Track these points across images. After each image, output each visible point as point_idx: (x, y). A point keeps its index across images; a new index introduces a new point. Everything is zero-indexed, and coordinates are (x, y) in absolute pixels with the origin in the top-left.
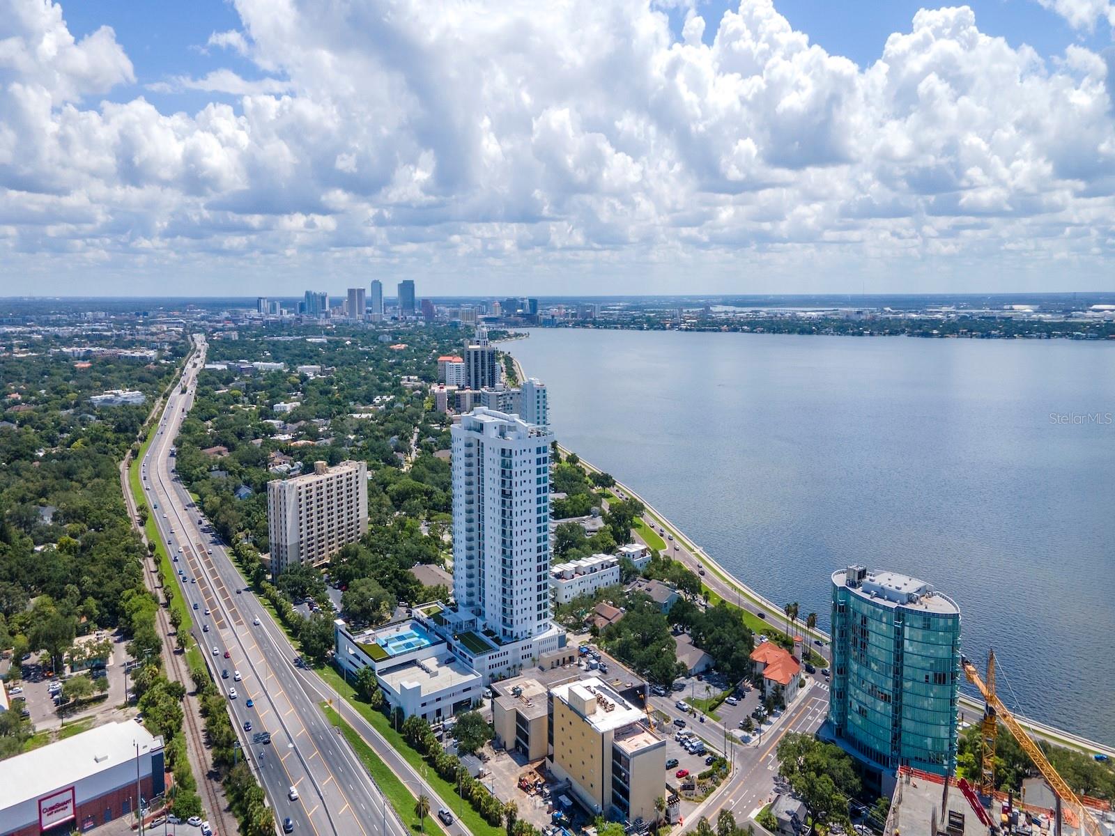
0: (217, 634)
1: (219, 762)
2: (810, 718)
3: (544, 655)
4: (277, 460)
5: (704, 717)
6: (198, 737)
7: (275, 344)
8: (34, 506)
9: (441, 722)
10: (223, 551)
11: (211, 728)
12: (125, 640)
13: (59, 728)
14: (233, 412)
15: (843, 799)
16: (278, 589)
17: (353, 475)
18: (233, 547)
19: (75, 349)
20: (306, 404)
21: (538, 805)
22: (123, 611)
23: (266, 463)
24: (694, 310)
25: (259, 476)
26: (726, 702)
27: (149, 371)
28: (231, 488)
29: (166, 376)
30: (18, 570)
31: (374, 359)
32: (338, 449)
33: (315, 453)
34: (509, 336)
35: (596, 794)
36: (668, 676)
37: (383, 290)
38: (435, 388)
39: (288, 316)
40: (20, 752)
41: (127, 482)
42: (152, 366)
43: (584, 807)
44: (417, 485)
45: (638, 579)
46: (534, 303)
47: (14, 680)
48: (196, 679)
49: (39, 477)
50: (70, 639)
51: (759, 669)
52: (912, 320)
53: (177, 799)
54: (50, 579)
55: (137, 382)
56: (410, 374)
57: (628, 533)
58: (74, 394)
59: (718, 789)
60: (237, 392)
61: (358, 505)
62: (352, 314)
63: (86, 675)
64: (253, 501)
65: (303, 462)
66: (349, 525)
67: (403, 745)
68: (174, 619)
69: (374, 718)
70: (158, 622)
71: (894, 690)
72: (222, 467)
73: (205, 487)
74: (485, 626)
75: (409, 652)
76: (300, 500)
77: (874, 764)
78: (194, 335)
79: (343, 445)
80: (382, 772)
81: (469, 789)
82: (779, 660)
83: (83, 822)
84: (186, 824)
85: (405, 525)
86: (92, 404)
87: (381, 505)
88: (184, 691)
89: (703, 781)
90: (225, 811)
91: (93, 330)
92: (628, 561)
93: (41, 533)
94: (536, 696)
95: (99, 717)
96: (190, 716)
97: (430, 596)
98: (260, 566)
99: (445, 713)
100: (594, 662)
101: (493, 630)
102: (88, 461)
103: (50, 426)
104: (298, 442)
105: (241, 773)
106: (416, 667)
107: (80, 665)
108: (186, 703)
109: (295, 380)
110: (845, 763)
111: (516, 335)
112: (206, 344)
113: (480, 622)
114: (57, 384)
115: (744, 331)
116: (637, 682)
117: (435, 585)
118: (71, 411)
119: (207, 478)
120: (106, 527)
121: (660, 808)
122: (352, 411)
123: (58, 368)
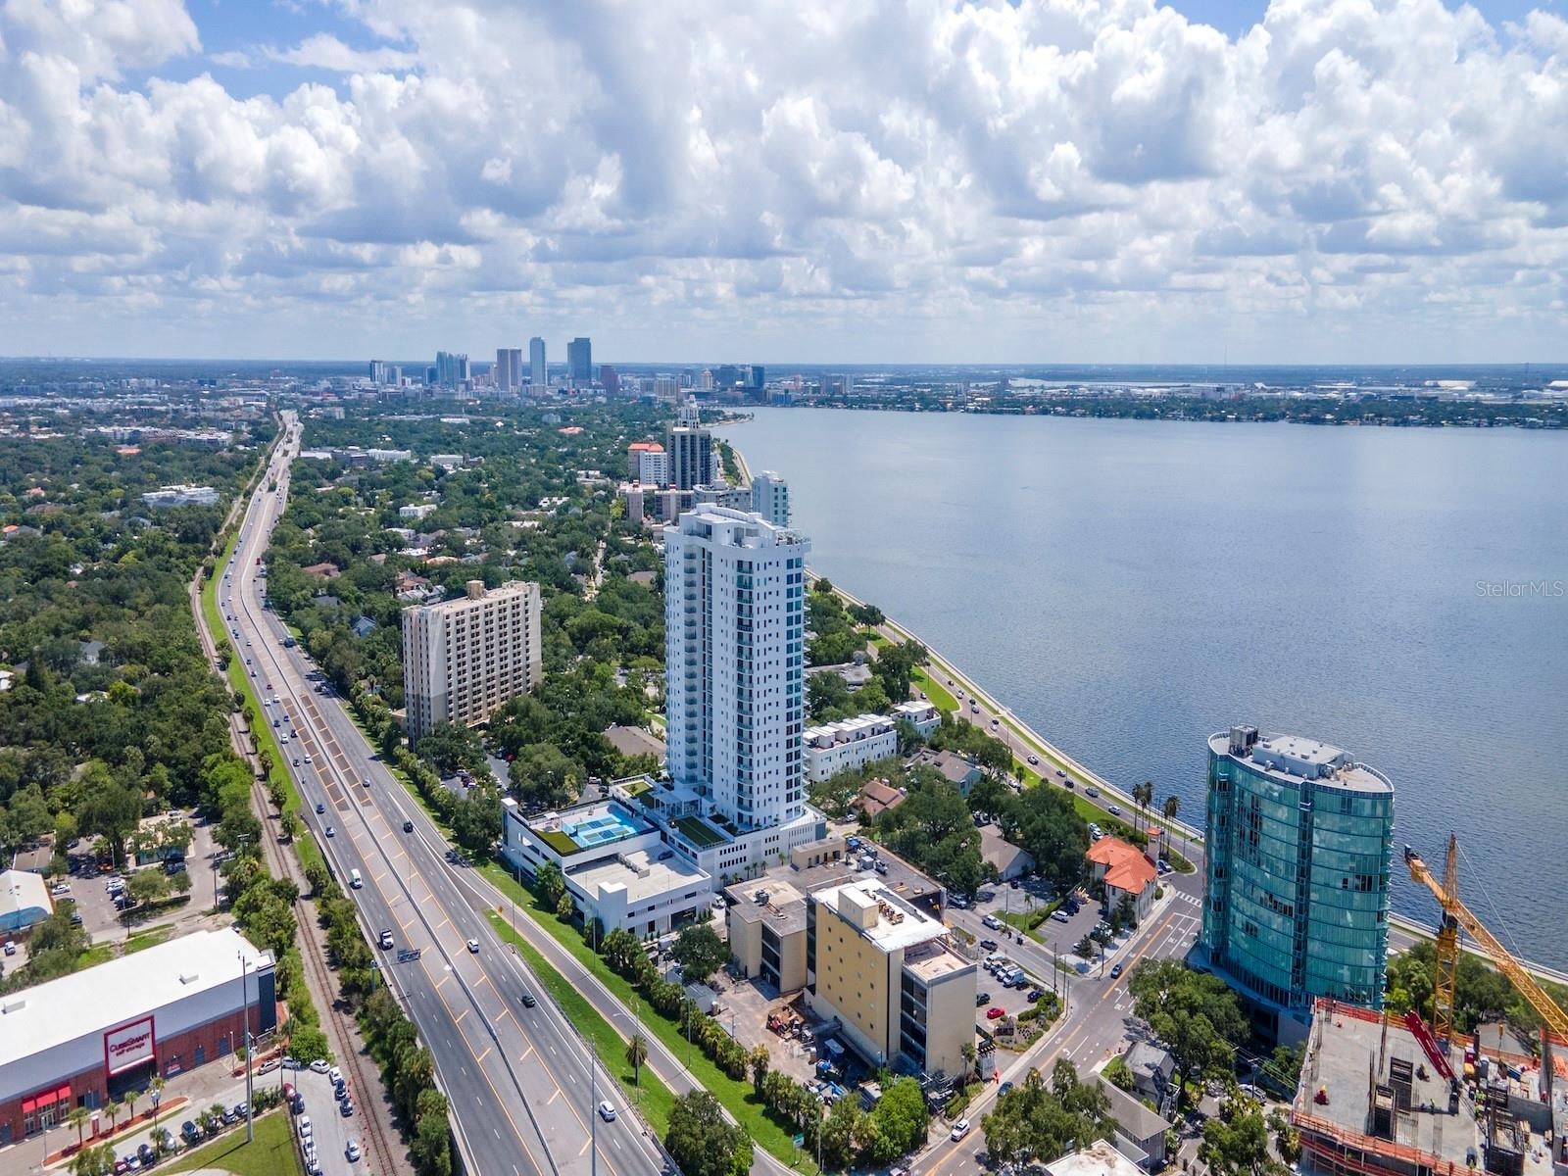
0: (337, 817)
1: (349, 988)
2: (1171, 940)
3: (798, 848)
4: (408, 583)
5: (1023, 937)
6: (318, 955)
7: (397, 425)
8: (73, 641)
9: (655, 940)
10: (338, 707)
11: (336, 941)
12: (209, 824)
13: (124, 940)
14: (343, 517)
15: (1227, 1048)
16: (419, 758)
17: (522, 601)
18: (352, 699)
19: (116, 428)
20: (445, 507)
21: (796, 1053)
22: (205, 785)
23: (393, 587)
24: (986, 384)
25: (385, 604)
26: (1053, 917)
27: (222, 460)
28: (346, 619)
29: (246, 468)
30: (57, 725)
31: (536, 447)
32: (494, 568)
33: (461, 574)
34: (726, 418)
35: (877, 1038)
36: (972, 880)
37: (547, 350)
38: (626, 487)
39: (413, 387)
40: (73, 970)
41: (199, 612)
42: (225, 453)
43: (862, 1056)
44: (608, 618)
45: (922, 749)
46: (759, 372)
47: (59, 875)
48: (312, 877)
49: (77, 600)
50: (135, 819)
51: (1098, 873)
52: (1295, 400)
53: (294, 1036)
54: (101, 738)
55: (206, 474)
56: (588, 468)
57: (906, 688)
58: (119, 490)
59: (1046, 1035)
60: (346, 490)
61: (527, 643)
62: (503, 385)
63: (159, 869)
64: (379, 638)
65: (445, 586)
66: (515, 671)
67: (604, 969)
68: (277, 795)
69: (562, 933)
70: (253, 800)
71: (1297, 899)
72: (332, 591)
73: (309, 618)
74: (712, 809)
75: (608, 843)
76: (448, 634)
77: (1266, 1002)
78: (282, 412)
79: (500, 564)
80: (578, 1006)
81: (699, 1031)
82: (1127, 862)
83: (166, 1065)
84: (308, 1071)
85: (593, 672)
86: (146, 503)
87: (557, 645)
88: (297, 892)
89: (1026, 1023)
90: (360, 1053)
91: (140, 403)
92: (909, 725)
93: (85, 677)
94: (788, 904)
95: (179, 925)
96: (305, 927)
97: (634, 767)
98: (392, 726)
99: (661, 928)
100: (868, 859)
101: (725, 814)
102: (144, 580)
103: (88, 533)
104: (437, 559)
105: (381, 1003)
106: (618, 865)
107: (150, 856)
108: (299, 909)
109: (428, 474)
110: (1228, 999)
111: (736, 417)
112: (300, 425)
113: (706, 804)
114: (94, 475)
115: (1057, 414)
116: (930, 887)
117: (639, 754)
118: (116, 513)
119: (311, 606)
120: (176, 670)
121: (970, 1057)
122: (510, 518)
123: (96, 455)
